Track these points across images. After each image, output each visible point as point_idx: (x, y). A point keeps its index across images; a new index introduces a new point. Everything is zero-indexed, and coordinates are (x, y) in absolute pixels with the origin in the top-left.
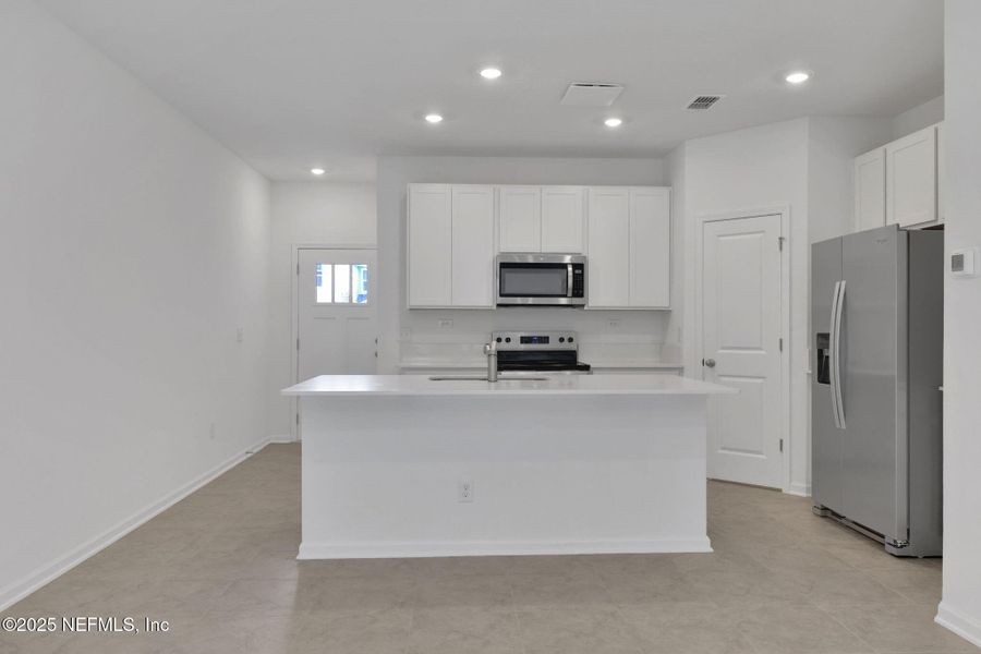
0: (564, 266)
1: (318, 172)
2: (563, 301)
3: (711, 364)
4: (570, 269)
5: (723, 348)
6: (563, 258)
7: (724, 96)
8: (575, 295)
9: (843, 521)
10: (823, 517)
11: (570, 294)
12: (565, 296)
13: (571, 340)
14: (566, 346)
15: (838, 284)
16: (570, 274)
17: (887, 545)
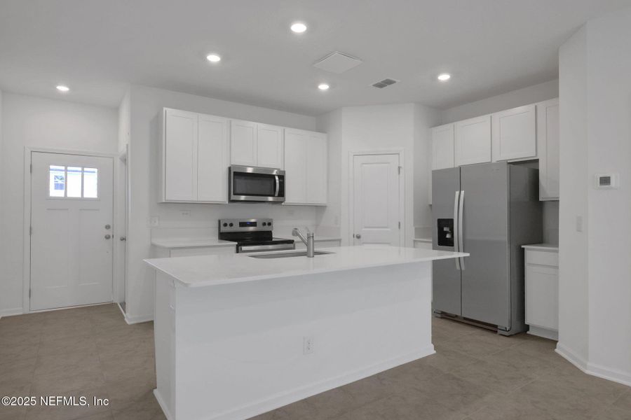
0: (274, 176)
1: (63, 89)
2: (270, 199)
3: (359, 237)
4: (277, 178)
5: (365, 227)
6: (273, 171)
7: (399, 81)
8: (279, 195)
9: (456, 319)
10: (441, 318)
11: (277, 194)
12: (273, 196)
13: (270, 224)
14: (266, 228)
15: (457, 193)
16: (277, 182)
17: (499, 331)
